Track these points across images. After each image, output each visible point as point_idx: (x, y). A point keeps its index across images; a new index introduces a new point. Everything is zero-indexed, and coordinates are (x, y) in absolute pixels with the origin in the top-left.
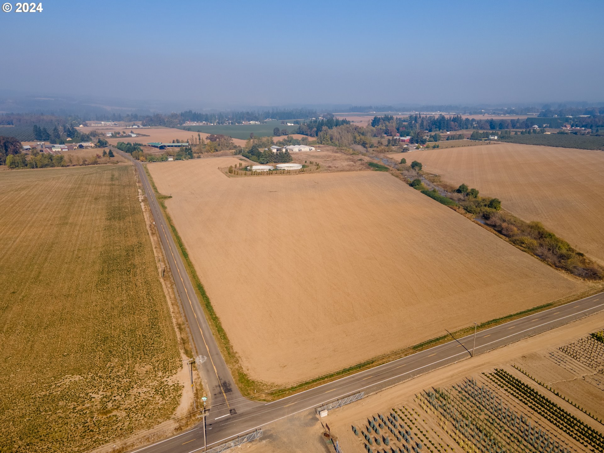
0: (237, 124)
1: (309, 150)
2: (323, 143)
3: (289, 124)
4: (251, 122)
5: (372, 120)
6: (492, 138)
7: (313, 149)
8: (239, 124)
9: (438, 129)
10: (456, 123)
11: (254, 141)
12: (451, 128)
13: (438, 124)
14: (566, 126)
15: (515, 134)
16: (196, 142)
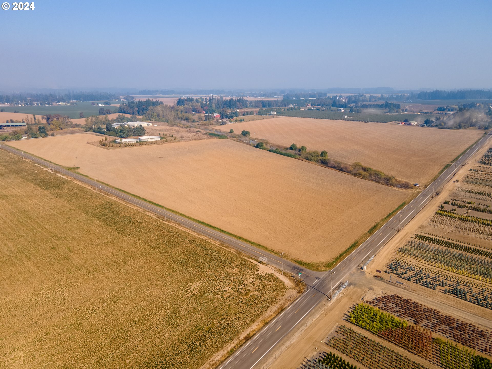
0: (46, 105)
1: (147, 125)
2: (151, 120)
3: (100, 105)
4: (60, 103)
5: (177, 101)
6: (273, 113)
7: (151, 124)
8: (48, 105)
9: (229, 108)
10: (240, 103)
11: (92, 120)
12: (238, 107)
13: (229, 104)
14: (308, 105)
15: (284, 110)
16: (32, 121)
